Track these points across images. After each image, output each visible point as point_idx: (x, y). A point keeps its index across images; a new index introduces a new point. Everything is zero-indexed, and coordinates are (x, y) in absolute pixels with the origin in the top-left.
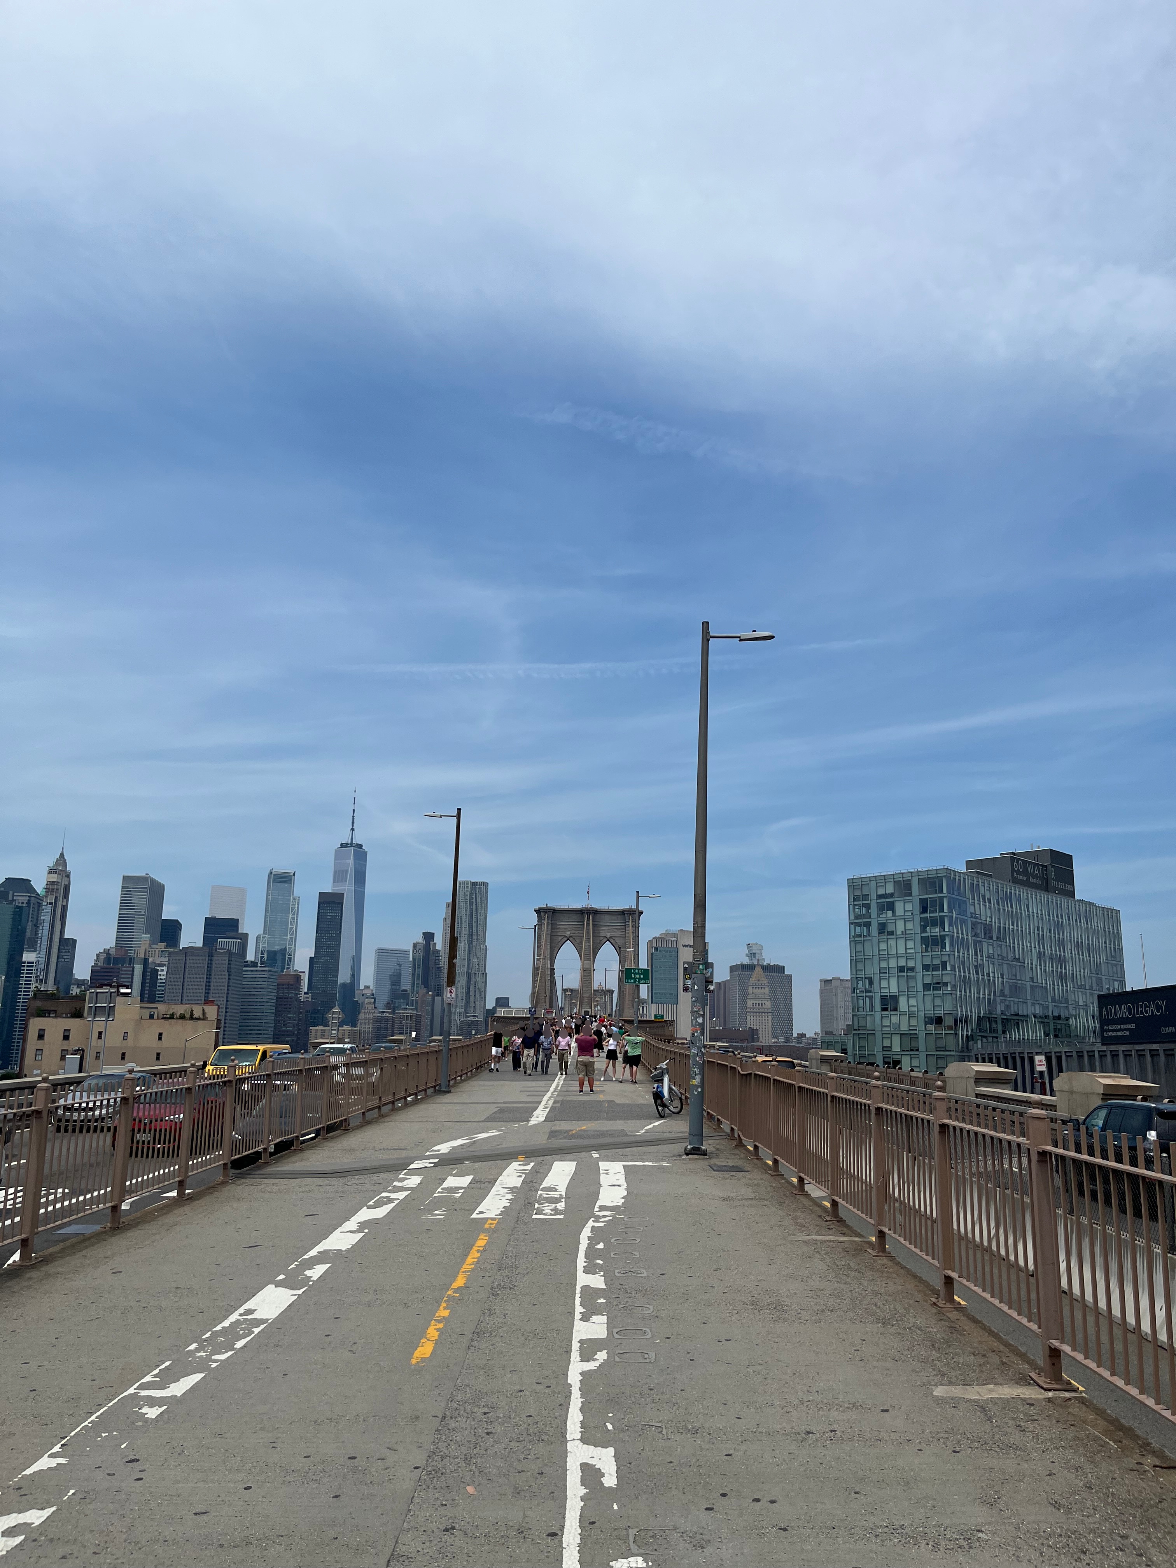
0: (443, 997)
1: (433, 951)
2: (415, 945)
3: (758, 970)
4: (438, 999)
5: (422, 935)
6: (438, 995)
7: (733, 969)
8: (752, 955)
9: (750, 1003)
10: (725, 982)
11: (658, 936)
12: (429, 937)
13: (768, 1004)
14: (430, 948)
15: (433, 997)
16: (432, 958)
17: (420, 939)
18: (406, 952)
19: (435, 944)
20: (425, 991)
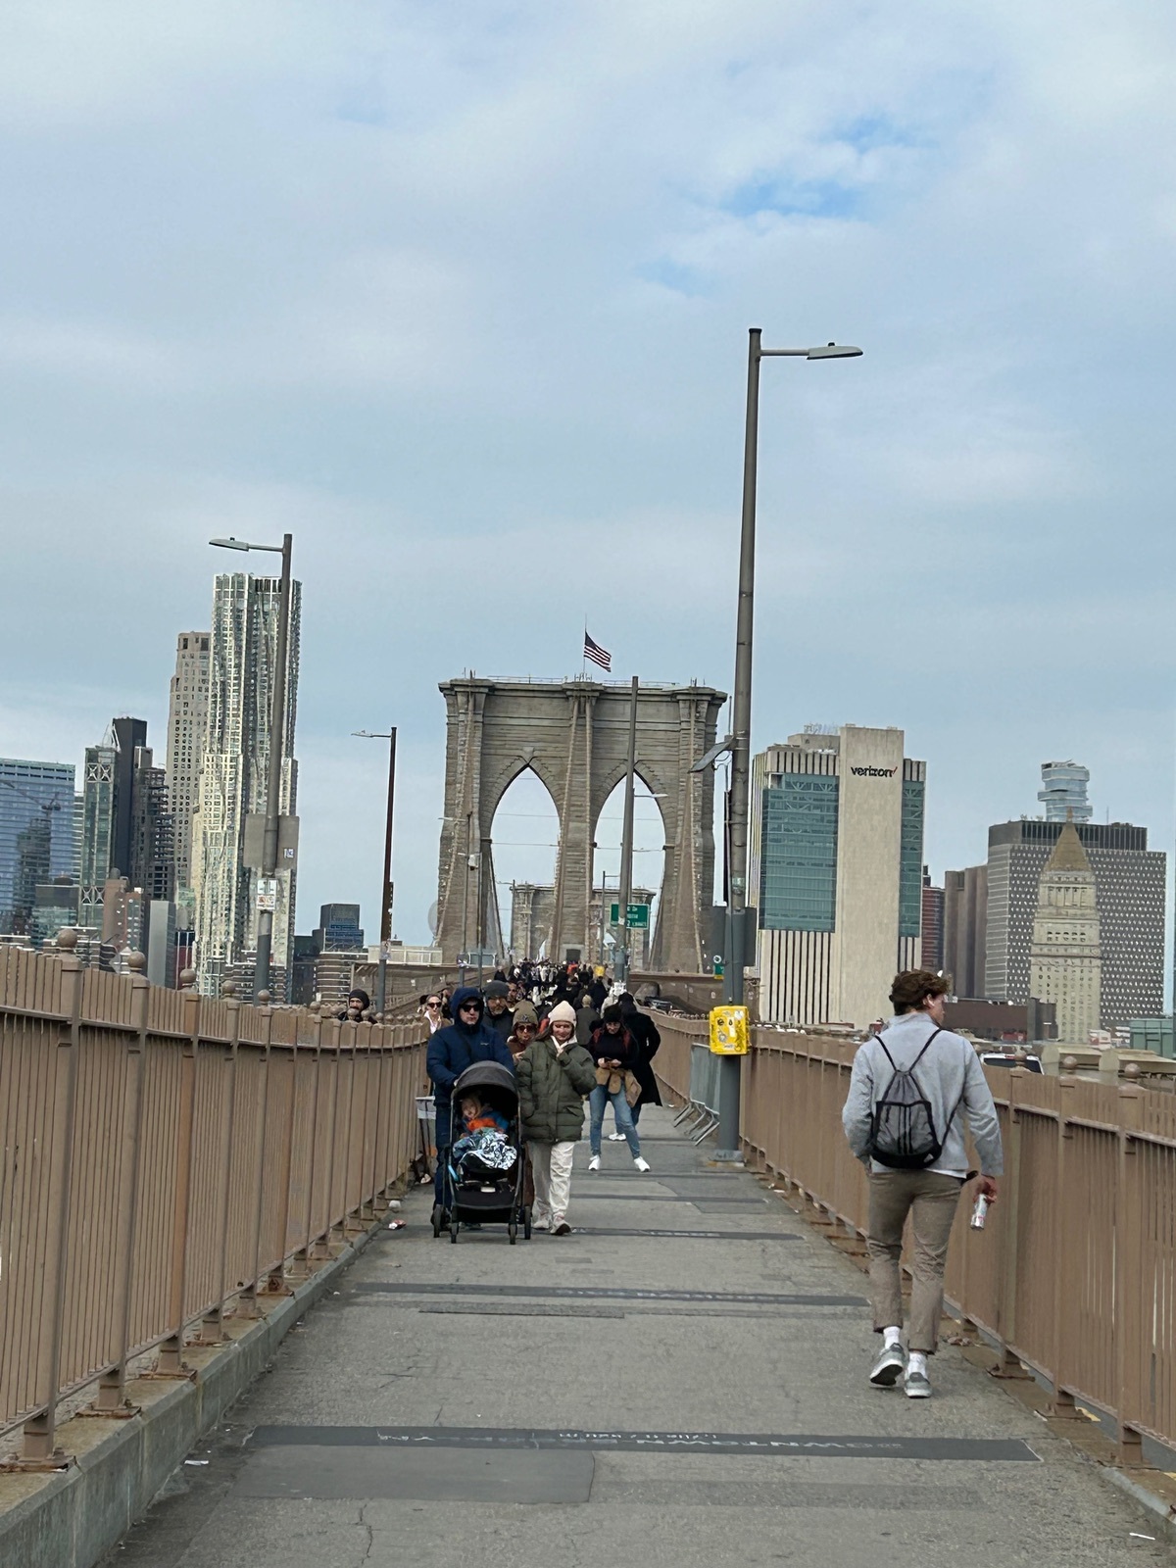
0: (172, 900)
1: (143, 772)
2: (92, 756)
3: (1069, 837)
4: (158, 907)
5: (111, 728)
6: (157, 897)
7: (997, 835)
8: (1054, 793)
9: (1040, 930)
10: (974, 872)
11: (783, 742)
12: (132, 731)
13: (1092, 933)
14: (134, 765)
15: (146, 899)
16: (141, 791)
17: (103, 736)
18: (65, 773)
19: (149, 752)
20: (122, 883)
